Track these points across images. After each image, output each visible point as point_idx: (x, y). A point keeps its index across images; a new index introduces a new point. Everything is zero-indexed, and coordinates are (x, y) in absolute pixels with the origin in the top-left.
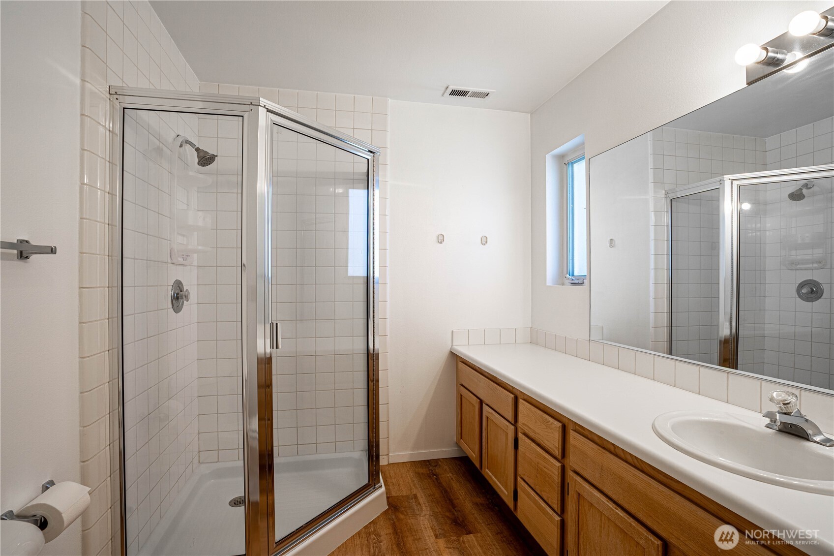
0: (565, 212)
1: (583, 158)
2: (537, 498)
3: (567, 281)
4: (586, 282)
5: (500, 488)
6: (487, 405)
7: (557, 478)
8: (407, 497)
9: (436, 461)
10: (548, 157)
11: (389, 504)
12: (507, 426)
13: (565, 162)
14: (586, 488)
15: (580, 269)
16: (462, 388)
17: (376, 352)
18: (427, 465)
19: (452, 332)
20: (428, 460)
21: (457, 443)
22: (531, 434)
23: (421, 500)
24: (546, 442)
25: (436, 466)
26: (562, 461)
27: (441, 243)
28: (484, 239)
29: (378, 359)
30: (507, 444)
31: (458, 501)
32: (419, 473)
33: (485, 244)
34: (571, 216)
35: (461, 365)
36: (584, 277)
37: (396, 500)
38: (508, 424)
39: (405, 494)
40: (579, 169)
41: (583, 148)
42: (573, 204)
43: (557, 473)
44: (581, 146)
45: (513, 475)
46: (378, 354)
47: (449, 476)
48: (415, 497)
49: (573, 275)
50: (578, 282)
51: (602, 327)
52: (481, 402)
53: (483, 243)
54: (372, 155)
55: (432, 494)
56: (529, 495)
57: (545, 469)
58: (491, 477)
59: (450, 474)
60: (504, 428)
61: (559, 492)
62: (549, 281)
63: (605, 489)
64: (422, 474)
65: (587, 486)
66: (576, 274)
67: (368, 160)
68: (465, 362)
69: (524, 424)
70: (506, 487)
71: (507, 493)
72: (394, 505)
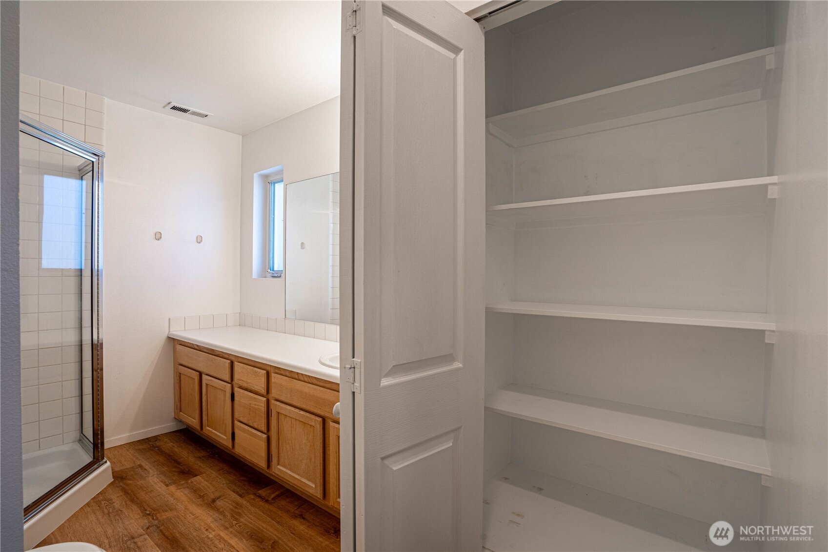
0: (268, 219)
1: (282, 181)
2: (250, 429)
3: (269, 275)
4: (283, 275)
5: (219, 436)
6: (207, 375)
7: (263, 409)
8: (133, 468)
9: (156, 438)
10: (256, 176)
11: (114, 477)
12: (225, 385)
13: (269, 182)
14: (282, 407)
15: (278, 266)
16: (180, 366)
17: (100, 342)
18: (146, 442)
19: (169, 319)
20: (147, 439)
21: (175, 418)
22: (245, 385)
23: (147, 467)
24: (256, 387)
25: (156, 441)
26: (267, 396)
27: (159, 240)
28: (199, 239)
29: (102, 348)
30: (225, 400)
31: (182, 459)
32: (139, 450)
33: (200, 243)
34: (272, 224)
35: (179, 347)
36: (281, 272)
37: (120, 473)
38: (225, 384)
39: (128, 466)
40: (279, 188)
41: (283, 174)
42: (274, 215)
43: (263, 405)
44: (281, 172)
45: (231, 421)
46: (102, 344)
47: (169, 445)
48: (140, 466)
49: (273, 270)
50: (277, 275)
51: (296, 310)
52: (201, 374)
53: (198, 241)
54: (97, 158)
55: (156, 460)
56: (244, 431)
57: (255, 406)
58: (211, 432)
59: (171, 444)
60: (222, 389)
61: (266, 418)
62: (255, 275)
63: (294, 403)
64: (143, 449)
65: (283, 405)
66: (276, 269)
67: (93, 162)
68: (183, 344)
69: (238, 380)
70: (225, 434)
71: (226, 438)
72: (119, 477)
